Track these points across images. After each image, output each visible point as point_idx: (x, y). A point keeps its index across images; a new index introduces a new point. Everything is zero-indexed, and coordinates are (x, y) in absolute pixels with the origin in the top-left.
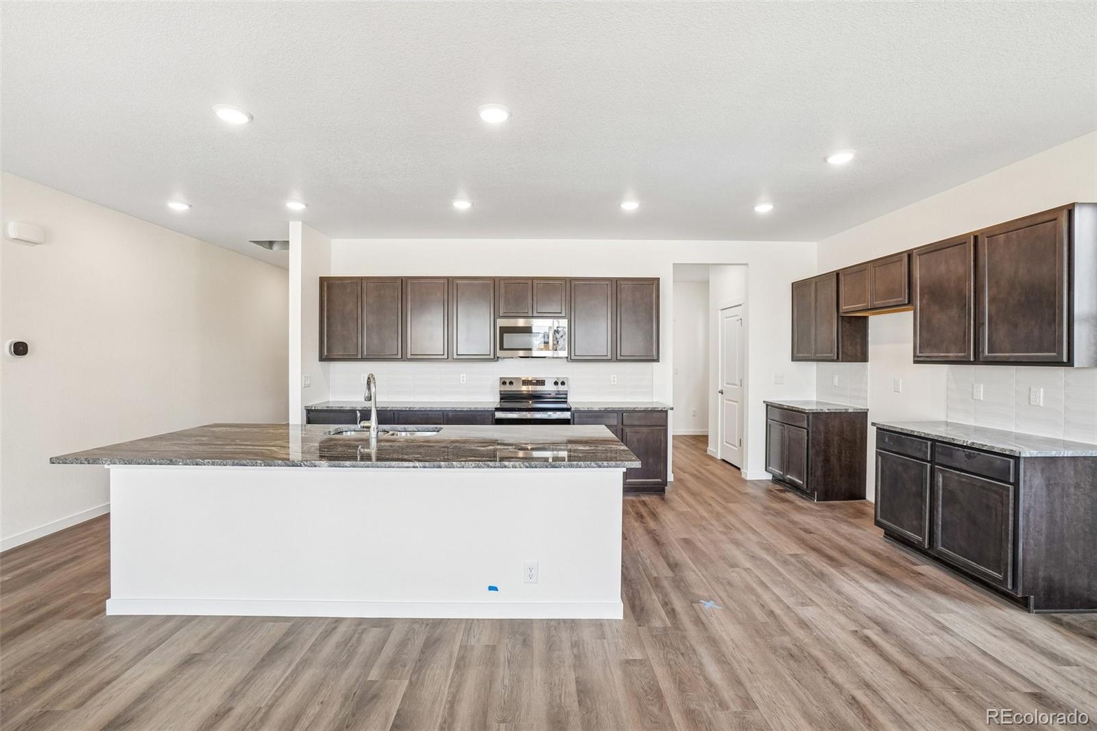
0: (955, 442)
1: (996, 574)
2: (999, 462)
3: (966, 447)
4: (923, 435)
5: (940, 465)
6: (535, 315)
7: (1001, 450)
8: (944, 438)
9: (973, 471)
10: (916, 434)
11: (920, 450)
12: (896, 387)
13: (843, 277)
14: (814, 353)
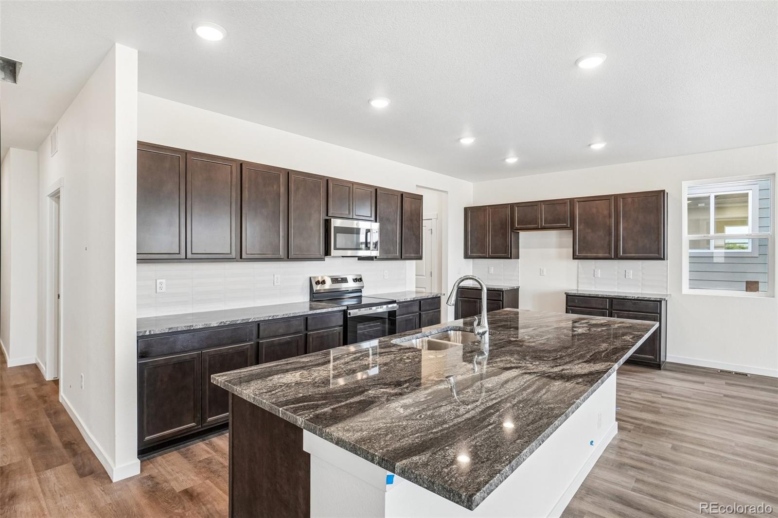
0: (627, 298)
1: (651, 357)
2: (652, 304)
3: (634, 300)
4: (605, 296)
5: (614, 310)
6: (355, 217)
7: (655, 298)
8: (620, 296)
9: (637, 310)
10: (600, 296)
11: (602, 304)
12: (541, 272)
13: (516, 208)
14: (489, 253)
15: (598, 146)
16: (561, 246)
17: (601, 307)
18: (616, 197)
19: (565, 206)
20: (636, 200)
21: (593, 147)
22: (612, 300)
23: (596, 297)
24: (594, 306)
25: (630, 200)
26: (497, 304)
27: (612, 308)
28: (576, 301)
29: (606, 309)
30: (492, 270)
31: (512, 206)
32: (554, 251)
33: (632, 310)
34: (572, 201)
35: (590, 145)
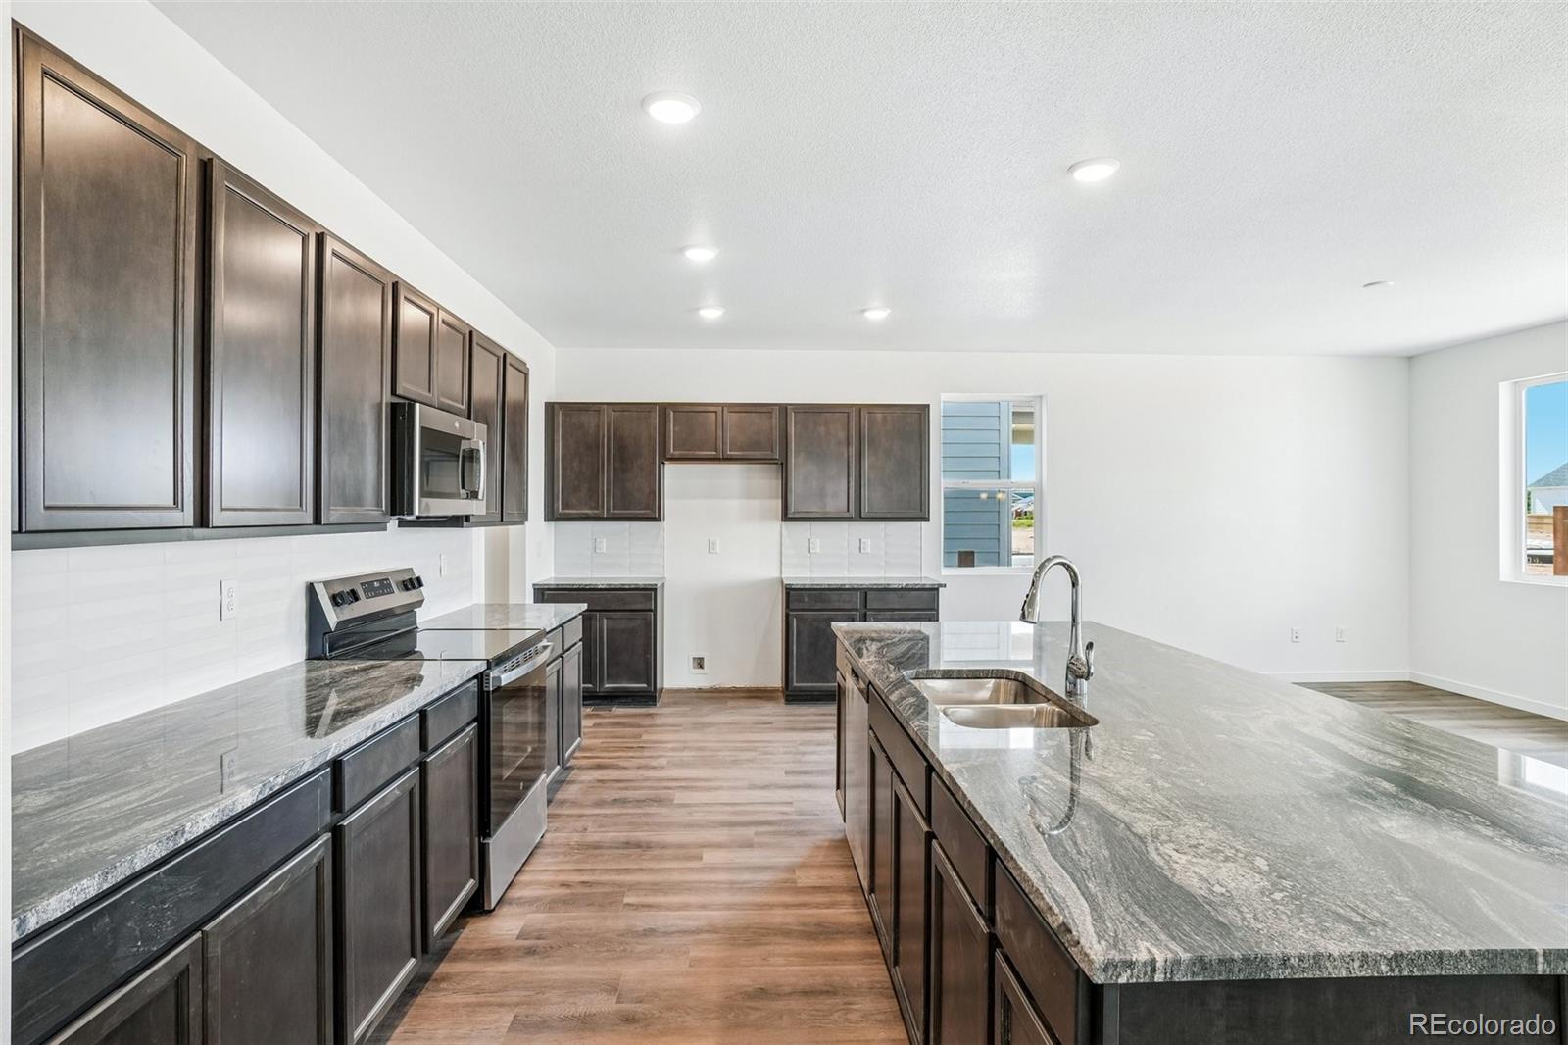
0: (891, 587)
2: (925, 595)
4: (855, 587)
5: (870, 610)
7: (931, 585)
8: (879, 585)
10: (847, 587)
11: (849, 601)
12: (711, 547)
13: (672, 413)
14: (608, 509)
15: (877, 315)
16: (748, 495)
17: (847, 606)
18: (860, 408)
19: (771, 417)
20: (889, 418)
21: (868, 314)
22: (865, 592)
23: (840, 589)
24: (837, 605)
25: (879, 416)
26: (645, 619)
27: (866, 606)
28: (806, 599)
29: (856, 610)
30: (603, 546)
31: (664, 408)
32: (735, 505)
33: (897, 607)
34: (784, 409)
35: (864, 311)
